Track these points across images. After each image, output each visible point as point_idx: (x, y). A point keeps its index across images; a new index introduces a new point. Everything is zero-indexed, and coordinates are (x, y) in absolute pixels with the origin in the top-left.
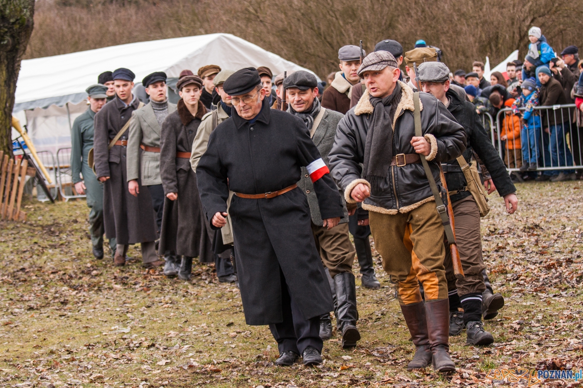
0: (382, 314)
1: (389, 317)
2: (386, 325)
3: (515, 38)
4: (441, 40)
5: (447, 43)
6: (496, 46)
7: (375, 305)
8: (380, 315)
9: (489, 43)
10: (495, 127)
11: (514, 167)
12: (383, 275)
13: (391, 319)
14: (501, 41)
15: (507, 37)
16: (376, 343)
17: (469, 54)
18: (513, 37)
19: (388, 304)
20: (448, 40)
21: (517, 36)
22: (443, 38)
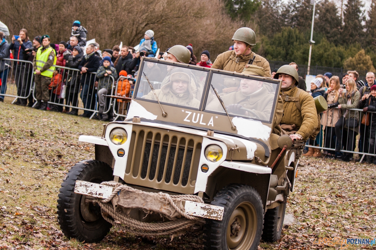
0: (39, 187)
1: (43, 189)
2: (42, 194)
3: (133, 33)
4: (88, 24)
5: (91, 27)
6: (120, 35)
7: (35, 180)
8: (38, 187)
9: (116, 33)
10: (114, 87)
11: (121, 114)
12: (39, 163)
13: (44, 191)
14: (123, 33)
15: (128, 32)
16: (36, 203)
17: (103, 37)
18: (132, 32)
19: (43, 181)
20: (92, 25)
21: (134, 32)
22: (89, 23)
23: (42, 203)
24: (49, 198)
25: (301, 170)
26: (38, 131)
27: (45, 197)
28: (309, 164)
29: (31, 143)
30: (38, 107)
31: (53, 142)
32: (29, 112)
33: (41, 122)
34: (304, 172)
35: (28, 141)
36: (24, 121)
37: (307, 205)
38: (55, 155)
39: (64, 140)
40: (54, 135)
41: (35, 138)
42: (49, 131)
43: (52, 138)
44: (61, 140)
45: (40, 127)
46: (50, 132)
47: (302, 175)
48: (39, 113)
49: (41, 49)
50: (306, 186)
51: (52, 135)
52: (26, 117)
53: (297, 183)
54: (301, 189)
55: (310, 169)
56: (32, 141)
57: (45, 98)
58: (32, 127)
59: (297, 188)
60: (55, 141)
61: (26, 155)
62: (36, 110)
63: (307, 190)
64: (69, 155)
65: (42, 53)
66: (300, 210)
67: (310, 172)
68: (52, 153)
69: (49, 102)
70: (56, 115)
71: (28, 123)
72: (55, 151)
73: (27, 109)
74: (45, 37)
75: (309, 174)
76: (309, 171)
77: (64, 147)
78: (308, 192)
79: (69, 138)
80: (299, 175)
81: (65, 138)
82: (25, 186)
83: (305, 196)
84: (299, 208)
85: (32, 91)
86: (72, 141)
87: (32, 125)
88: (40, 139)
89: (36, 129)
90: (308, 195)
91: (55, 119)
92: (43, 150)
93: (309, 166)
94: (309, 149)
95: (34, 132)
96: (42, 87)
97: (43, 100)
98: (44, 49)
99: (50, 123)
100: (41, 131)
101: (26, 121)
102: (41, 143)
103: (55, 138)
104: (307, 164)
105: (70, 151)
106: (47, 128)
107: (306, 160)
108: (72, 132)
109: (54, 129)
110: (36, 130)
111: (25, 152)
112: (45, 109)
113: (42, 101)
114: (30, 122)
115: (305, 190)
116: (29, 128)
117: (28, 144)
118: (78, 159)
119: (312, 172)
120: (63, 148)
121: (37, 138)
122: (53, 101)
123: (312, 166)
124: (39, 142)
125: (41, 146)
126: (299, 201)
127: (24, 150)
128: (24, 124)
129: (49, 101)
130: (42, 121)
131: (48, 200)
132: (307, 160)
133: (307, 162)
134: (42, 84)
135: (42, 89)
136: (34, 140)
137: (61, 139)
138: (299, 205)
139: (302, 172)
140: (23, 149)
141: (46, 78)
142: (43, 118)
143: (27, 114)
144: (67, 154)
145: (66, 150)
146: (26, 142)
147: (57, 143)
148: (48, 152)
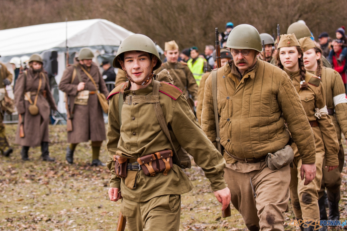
74: (192, 49)
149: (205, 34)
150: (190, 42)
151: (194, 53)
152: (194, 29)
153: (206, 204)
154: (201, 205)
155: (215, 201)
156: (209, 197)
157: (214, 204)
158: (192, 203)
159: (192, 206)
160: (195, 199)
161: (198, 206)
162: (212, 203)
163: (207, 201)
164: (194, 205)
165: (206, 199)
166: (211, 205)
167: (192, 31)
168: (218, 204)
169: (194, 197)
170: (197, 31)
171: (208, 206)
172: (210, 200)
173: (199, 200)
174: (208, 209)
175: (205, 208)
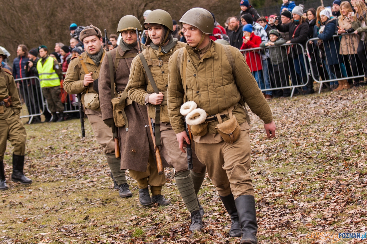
23: (69, 221)
24: (75, 214)
25: (334, 107)
26: (57, 145)
27: (71, 213)
28: (341, 98)
29: (52, 160)
30: (55, 120)
31: (74, 152)
32: (47, 127)
33: (60, 135)
34: (337, 108)
35: (48, 158)
36: (43, 139)
37: (345, 142)
38: (77, 165)
39: (85, 146)
40: (75, 145)
41: (56, 153)
42: (69, 141)
43: (73, 148)
44: (82, 148)
45: (59, 140)
46: (71, 142)
47: (335, 112)
48: (58, 126)
49: (41, 62)
50: (342, 122)
51: (73, 144)
52: (44, 134)
53: (331, 122)
54: (337, 127)
55: (343, 103)
56: (53, 158)
57: (60, 108)
58: (51, 143)
59: (332, 127)
60: (77, 150)
61: (47, 174)
62: (55, 123)
63: (343, 126)
64: (92, 161)
65: (43, 65)
66: (339, 149)
67: (344, 106)
68: (74, 165)
69: (65, 112)
70: (76, 122)
71: (47, 140)
72: (76, 161)
73: (45, 126)
74: (40, 48)
75: (342, 108)
76: (342, 106)
77: (86, 154)
78: (345, 128)
79: (90, 144)
80: (332, 112)
81: (86, 144)
82: (49, 208)
83: (342, 133)
84: (338, 148)
85: (45, 106)
86: (94, 145)
87: (51, 141)
88: (61, 153)
89: (55, 143)
90: (345, 131)
91: (74, 127)
92: (64, 164)
93: (342, 100)
94: (339, 83)
95: (53, 147)
96: (53, 99)
97: (59, 111)
98: (44, 60)
99: (70, 133)
100: (61, 144)
101: (44, 138)
102: (62, 157)
103: (76, 147)
104: (340, 99)
105: (93, 157)
106: (67, 139)
107: (337, 95)
108: (93, 136)
109: (75, 138)
110: (55, 145)
111: (46, 171)
112: (63, 120)
113: (57, 113)
114: (48, 138)
115: (341, 127)
116: (48, 144)
117: (49, 161)
118: (102, 163)
119: (345, 105)
120: (84, 156)
121: (58, 152)
122: (69, 109)
123: (344, 100)
124: (60, 156)
125: (62, 160)
126: (337, 140)
127: (44, 170)
128: (43, 141)
129: (65, 110)
130: (61, 133)
131: (74, 216)
132: (339, 94)
133: (339, 96)
134: (53, 96)
135: (54, 101)
136: (54, 156)
137: (82, 146)
138: (337, 144)
139: (335, 109)
140: (43, 168)
141: (55, 88)
142: (62, 130)
143: (45, 130)
144: (90, 161)
145: (88, 156)
146: (46, 160)
147: (79, 152)
148: (70, 164)
149: (51, 32)
150: (36, 42)
151: (42, 52)
152: (39, 28)
153: (71, 204)
154: (67, 205)
155: (81, 200)
156: (74, 197)
157: (80, 203)
158: (57, 204)
159: (57, 207)
160: (60, 200)
161: (63, 207)
162: (78, 202)
163: (72, 201)
164: (59, 207)
165: (71, 200)
166: (77, 205)
167: (37, 30)
168: (83, 203)
169: (59, 198)
170: (42, 30)
171: (74, 206)
172: (75, 199)
173: (64, 201)
174: (75, 209)
175: (71, 208)
